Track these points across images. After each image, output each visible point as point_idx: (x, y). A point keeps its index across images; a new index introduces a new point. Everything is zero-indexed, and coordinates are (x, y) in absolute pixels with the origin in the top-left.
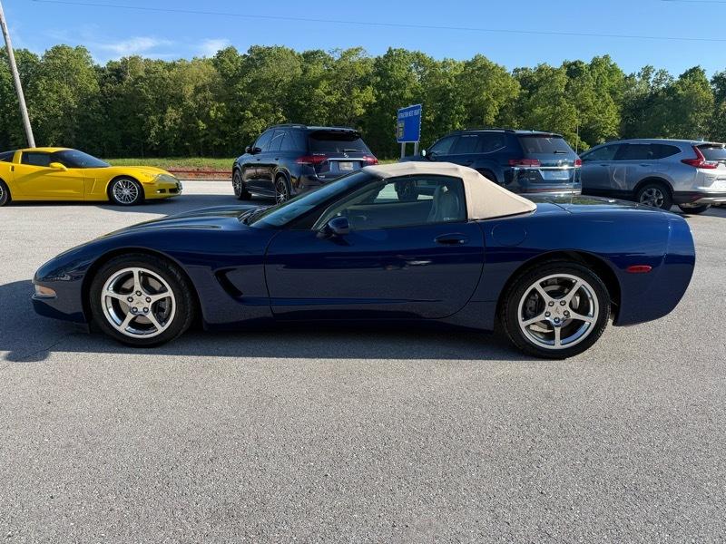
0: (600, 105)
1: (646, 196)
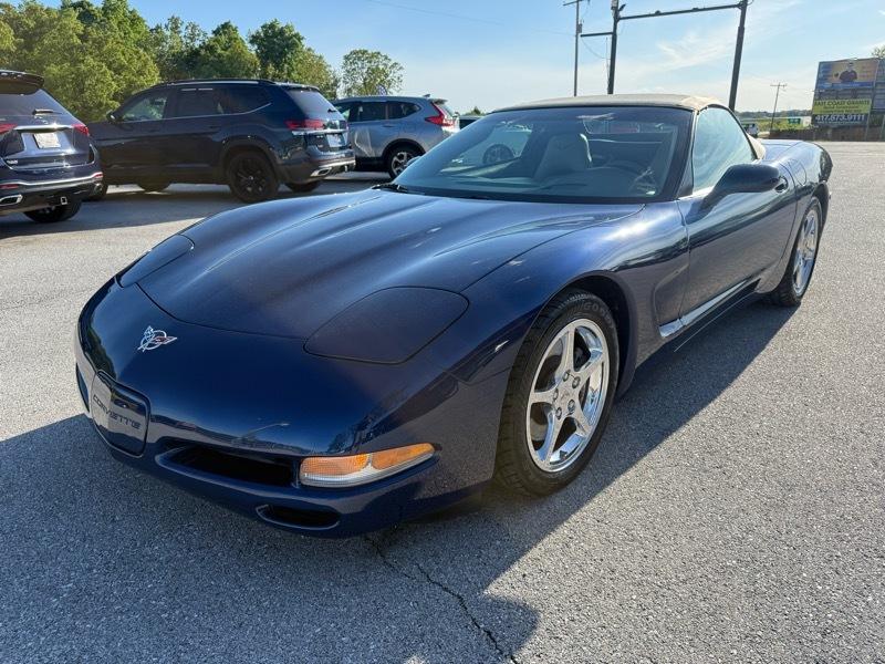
1: (396, 162)
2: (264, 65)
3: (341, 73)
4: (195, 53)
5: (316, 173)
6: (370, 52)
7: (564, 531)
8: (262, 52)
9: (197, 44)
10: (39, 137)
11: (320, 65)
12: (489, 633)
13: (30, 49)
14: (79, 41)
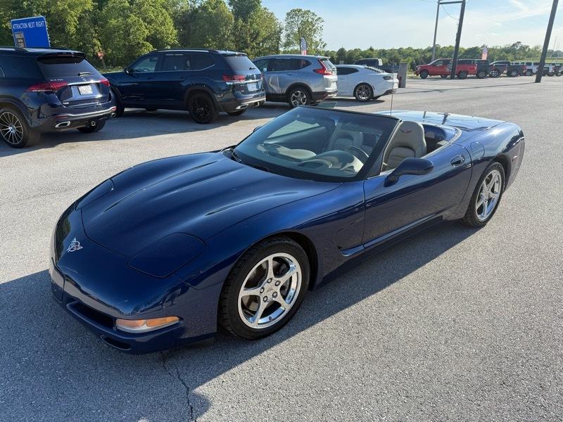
0: (161, 19)
1: (294, 97)
2: (236, 20)
3: (284, 24)
4: (196, 11)
5: (239, 108)
6: (303, 10)
7: (256, 360)
8: (236, 11)
9: (197, 5)
10: (81, 88)
11: (271, 18)
12: (192, 408)
13: (101, 10)
14: (128, 5)
